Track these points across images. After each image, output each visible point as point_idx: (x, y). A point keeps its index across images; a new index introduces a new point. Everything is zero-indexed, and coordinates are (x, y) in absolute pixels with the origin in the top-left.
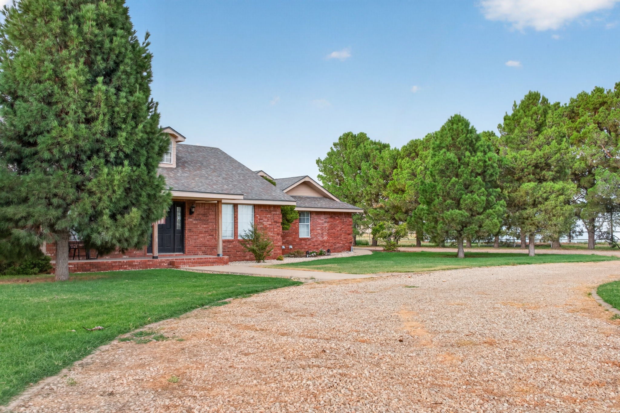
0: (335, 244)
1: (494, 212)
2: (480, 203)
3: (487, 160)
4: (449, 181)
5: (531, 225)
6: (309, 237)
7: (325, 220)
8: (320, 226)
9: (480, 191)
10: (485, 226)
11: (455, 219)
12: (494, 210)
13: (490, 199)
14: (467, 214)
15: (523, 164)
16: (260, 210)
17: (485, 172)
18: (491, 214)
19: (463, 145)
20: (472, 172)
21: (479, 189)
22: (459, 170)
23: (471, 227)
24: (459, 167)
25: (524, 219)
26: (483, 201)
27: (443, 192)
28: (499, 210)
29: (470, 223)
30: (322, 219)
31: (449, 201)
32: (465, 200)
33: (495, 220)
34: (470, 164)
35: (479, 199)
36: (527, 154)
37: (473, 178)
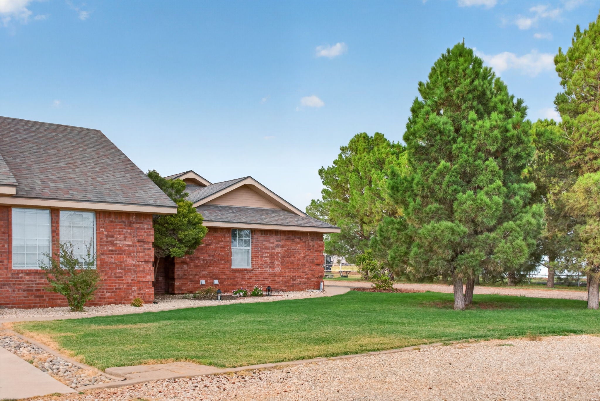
0: (294, 278)
1: (519, 226)
2: (490, 208)
3: (510, 126)
4: (435, 167)
5: (593, 252)
6: (250, 267)
7: (276, 243)
8: (268, 251)
9: (492, 186)
10: (499, 251)
11: (440, 238)
12: (518, 222)
13: (512, 201)
14: (463, 228)
15: (584, 137)
16: (108, 220)
17: (505, 150)
18: (512, 230)
19: (464, 100)
20: (478, 150)
21: (492, 182)
22: (454, 146)
23: (471, 253)
24: (455, 141)
25: (580, 241)
26: (497, 204)
27: (423, 190)
28: (529, 223)
29: (470, 246)
30: (272, 241)
31: (434, 206)
32: (461, 204)
33: (520, 242)
34: (475, 135)
35: (488, 200)
36: (592, 118)
37: (479, 161)
